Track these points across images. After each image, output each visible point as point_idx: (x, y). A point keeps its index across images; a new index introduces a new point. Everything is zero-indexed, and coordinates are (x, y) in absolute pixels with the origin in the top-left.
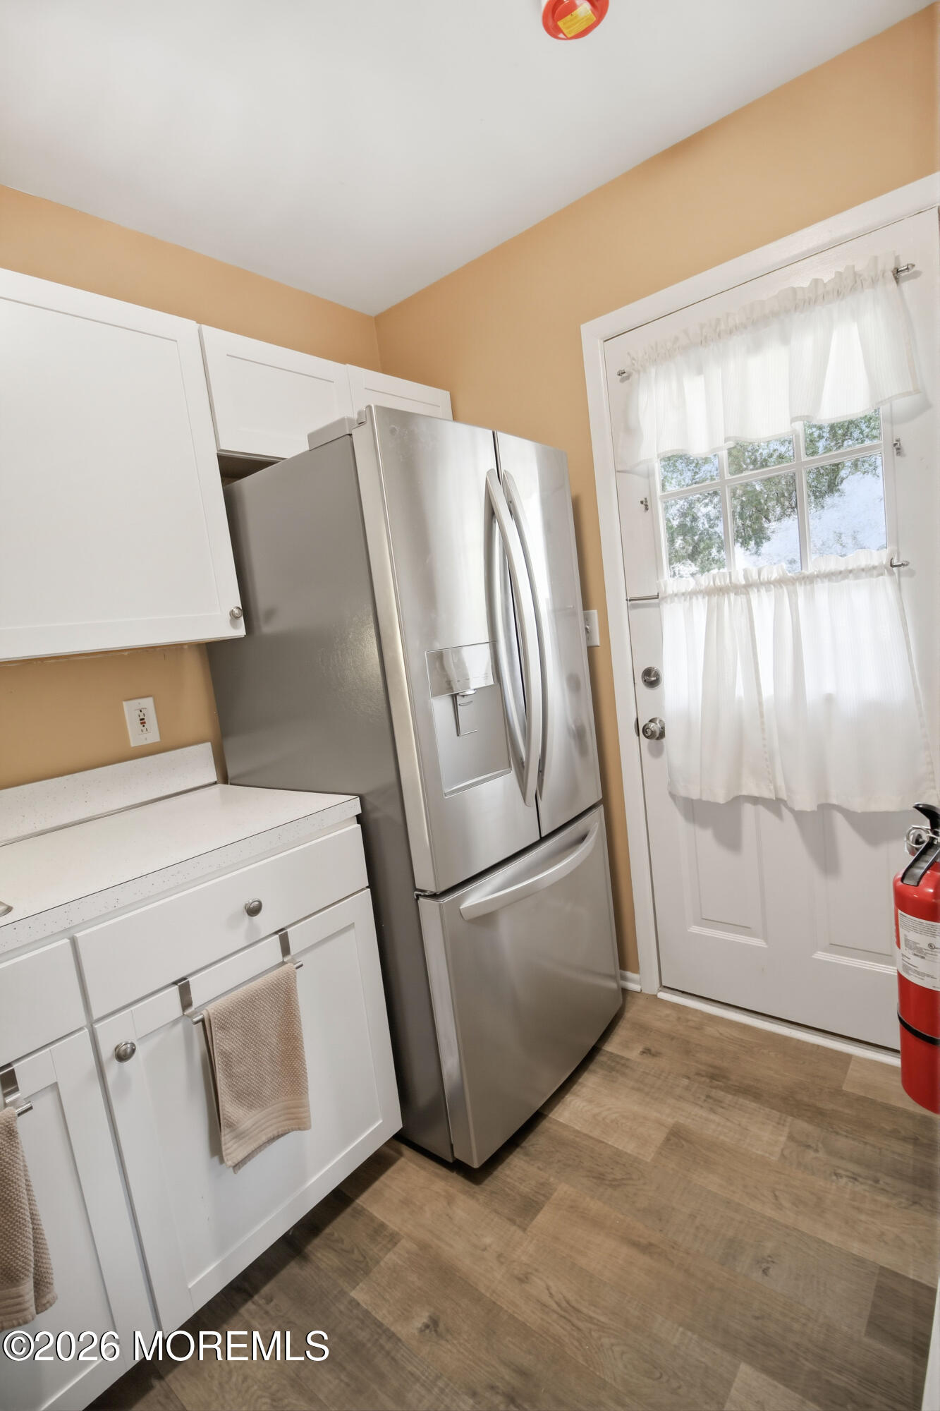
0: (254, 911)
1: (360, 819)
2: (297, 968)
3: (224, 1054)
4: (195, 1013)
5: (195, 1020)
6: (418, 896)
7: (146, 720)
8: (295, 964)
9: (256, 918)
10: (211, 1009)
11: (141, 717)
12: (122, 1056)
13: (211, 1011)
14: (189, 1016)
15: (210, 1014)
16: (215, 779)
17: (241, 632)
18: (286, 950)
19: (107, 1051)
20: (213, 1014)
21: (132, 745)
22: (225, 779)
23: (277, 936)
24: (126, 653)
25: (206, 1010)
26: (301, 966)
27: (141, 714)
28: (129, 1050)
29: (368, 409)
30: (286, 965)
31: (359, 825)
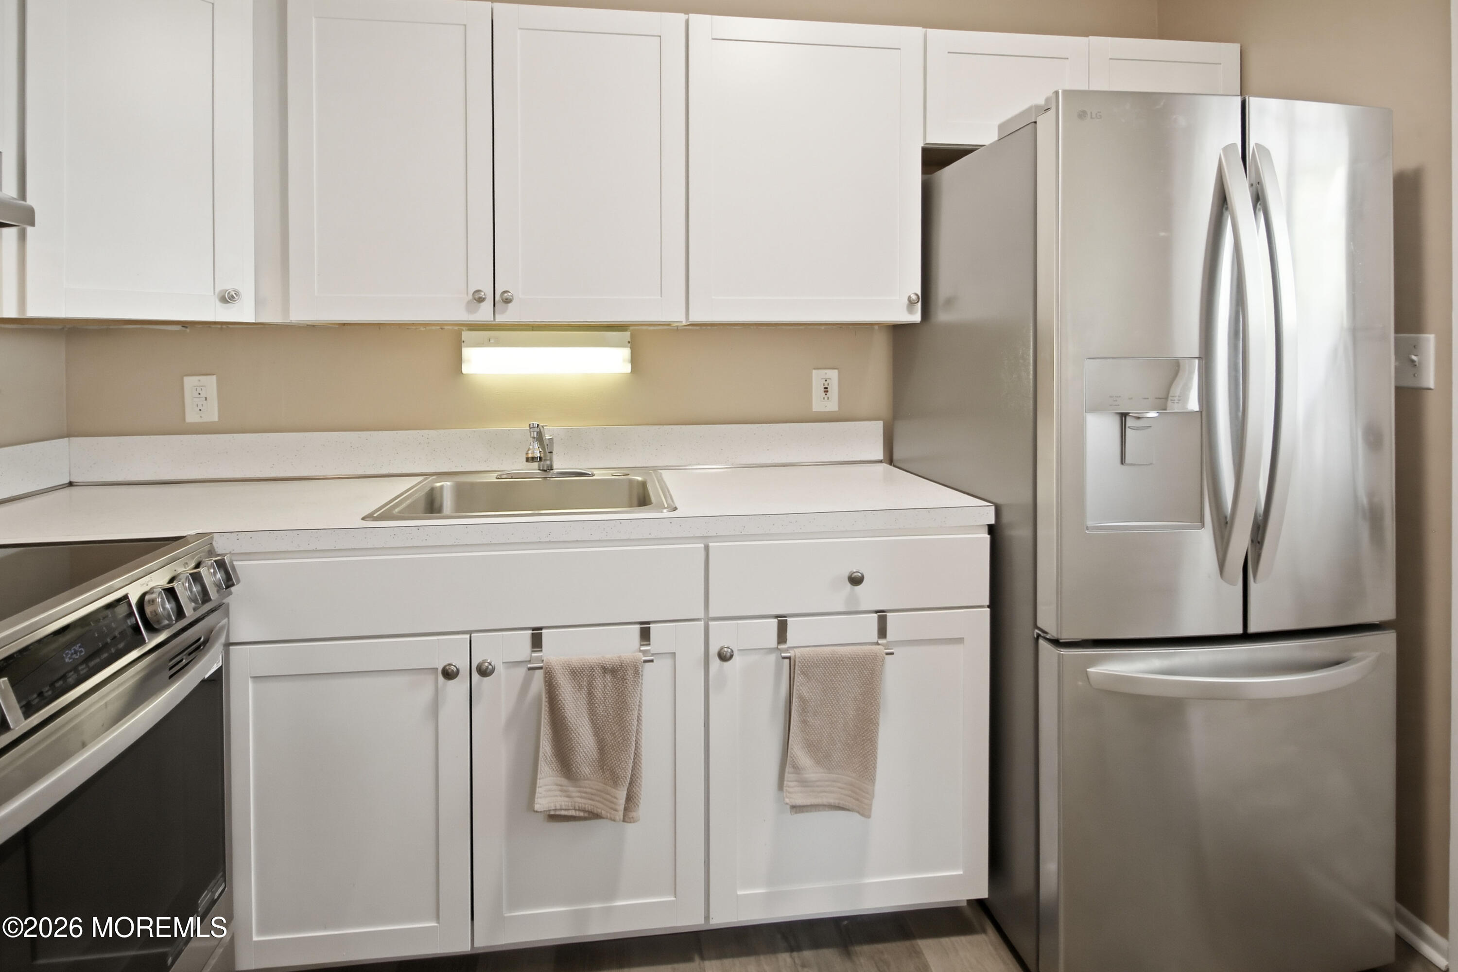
0: (856, 580)
1: (992, 530)
2: (887, 654)
3: (802, 699)
4: (787, 650)
5: (783, 655)
6: (1039, 636)
7: (829, 390)
8: (885, 649)
9: (858, 588)
10: (798, 652)
11: (826, 386)
12: (724, 657)
13: (798, 655)
14: (782, 651)
15: (797, 656)
16: (881, 457)
17: (917, 317)
18: (882, 632)
19: (714, 650)
20: (799, 658)
21: (814, 410)
22: (890, 459)
23: (876, 615)
24: (823, 328)
25: (794, 651)
26: (892, 654)
27: (826, 383)
28: (729, 654)
29: (1055, 93)
30: (880, 646)
31: (989, 536)
